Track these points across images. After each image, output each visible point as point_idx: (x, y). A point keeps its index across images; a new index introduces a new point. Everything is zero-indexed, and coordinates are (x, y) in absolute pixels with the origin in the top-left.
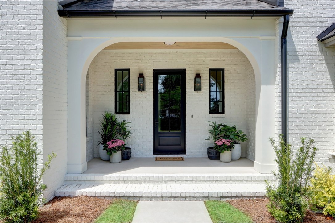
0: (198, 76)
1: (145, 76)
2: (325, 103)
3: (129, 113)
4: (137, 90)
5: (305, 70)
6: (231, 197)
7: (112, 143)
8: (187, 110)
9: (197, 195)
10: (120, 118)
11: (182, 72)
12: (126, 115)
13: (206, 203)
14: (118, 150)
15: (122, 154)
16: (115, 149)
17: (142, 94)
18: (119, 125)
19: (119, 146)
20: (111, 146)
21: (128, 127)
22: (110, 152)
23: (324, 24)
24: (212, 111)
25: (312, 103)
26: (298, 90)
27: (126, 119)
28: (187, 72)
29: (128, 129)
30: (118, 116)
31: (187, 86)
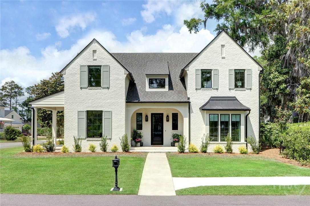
0: (168, 116)
1: (148, 116)
2: (201, 127)
3: (142, 129)
4: (145, 121)
5: (196, 117)
6: (173, 152)
7: (137, 140)
8: (164, 129)
9: (164, 152)
10: (139, 131)
11: (162, 114)
12: (141, 130)
13: (166, 154)
14: (139, 142)
15: (140, 144)
16: (138, 142)
17: (147, 122)
18: (139, 134)
19: (140, 141)
20: (137, 141)
21: (142, 134)
22: (136, 142)
23: (201, 104)
24: (173, 129)
25: (198, 127)
26: (194, 123)
27: (141, 132)
28: (164, 114)
29: (142, 135)
30: (138, 130)
31: (164, 120)
